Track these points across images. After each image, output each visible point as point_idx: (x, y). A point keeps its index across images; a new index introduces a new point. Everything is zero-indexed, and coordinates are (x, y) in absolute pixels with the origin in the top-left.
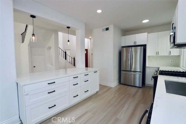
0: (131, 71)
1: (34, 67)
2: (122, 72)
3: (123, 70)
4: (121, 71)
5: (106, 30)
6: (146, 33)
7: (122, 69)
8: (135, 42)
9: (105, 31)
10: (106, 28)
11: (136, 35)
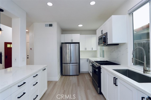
0: (71, 63)
3: (64, 63)
4: (63, 64)
5: (50, 26)
6: (79, 35)
8: (72, 40)
9: (48, 26)
10: (50, 24)
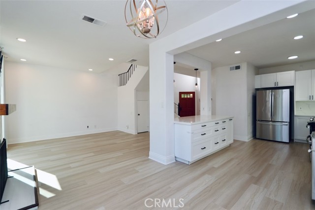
0: (272, 121)
1: (139, 115)
2: (258, 123)
3: (259, 120)
4: (257, 121)
5: (236, 69)
6: (293, 72)
7: (257, 119)
8: (276, 83)
9: (234, 69)
11: (277, 73)
